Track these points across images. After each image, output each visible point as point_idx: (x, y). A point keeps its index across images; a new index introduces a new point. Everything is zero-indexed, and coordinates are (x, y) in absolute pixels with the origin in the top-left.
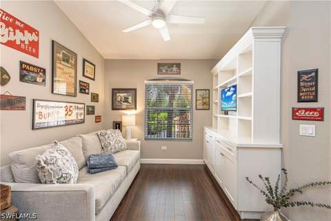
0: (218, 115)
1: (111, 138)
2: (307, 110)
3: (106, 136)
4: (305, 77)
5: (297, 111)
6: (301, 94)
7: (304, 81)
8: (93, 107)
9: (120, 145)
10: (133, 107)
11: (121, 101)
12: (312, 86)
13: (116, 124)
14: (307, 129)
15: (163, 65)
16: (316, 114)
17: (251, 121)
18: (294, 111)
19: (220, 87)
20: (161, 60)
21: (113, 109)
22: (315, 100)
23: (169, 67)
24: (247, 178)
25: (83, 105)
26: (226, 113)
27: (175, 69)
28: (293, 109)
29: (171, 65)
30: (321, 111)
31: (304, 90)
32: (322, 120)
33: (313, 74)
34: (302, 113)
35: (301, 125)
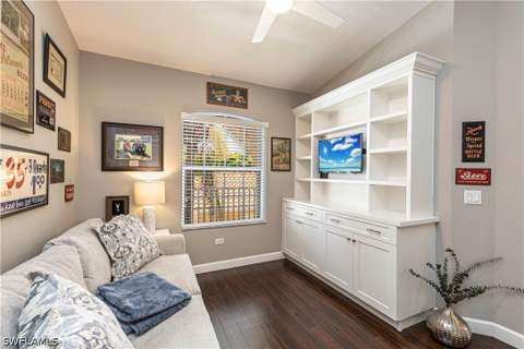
0: (312, 180)
1: (130, 236)
2: (473, 171)
3: (118, 233)
4: (471, 131)
5: (462, 174)
6: (467, 152)
7: (470, 135)
8: (62, 163)
9: (148, 248)
10: (157, 164)
11: (126, 150)
12: (478, 143)
13: (114, 203)
14: (473, 195)
15: (219, 87)
16: (483, 177)
17: (405, 188)
18: (459, 173)
19: (315, 136)
20: (213, 77)
21: (105, 168)
22: (482, 159)
23: (228, 93)
24: (411, 271)
25: (45, 158)
26: (323, 175)
27: (238, 98)
28: (457, 170)
29: (232, 90)
30: (488, 173)
31: (471, 146)
32: (489, 184)
33: (480, 127)
34: (467, 176)
35: (466, 192)
